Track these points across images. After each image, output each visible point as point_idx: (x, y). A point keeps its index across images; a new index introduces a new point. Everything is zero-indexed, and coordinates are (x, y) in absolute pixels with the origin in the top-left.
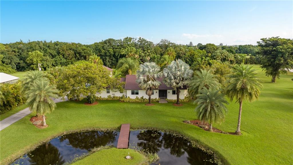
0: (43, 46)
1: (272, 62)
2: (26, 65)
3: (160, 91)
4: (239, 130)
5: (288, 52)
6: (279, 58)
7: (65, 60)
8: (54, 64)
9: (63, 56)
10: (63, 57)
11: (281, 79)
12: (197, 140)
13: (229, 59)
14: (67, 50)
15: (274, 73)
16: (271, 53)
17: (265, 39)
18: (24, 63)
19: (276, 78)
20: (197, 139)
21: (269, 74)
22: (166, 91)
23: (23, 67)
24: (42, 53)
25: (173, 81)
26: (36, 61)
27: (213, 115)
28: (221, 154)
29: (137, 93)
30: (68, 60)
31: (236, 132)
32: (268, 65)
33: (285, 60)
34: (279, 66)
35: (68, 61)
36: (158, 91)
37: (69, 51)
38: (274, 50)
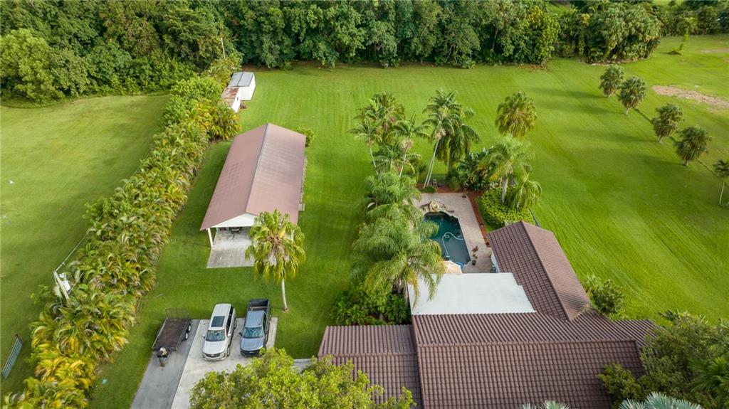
7: (128, 57)
9: (120, 40)
10: (119, 45)
14: (127, 18)
30: (139, 55)
37: (136, 24)
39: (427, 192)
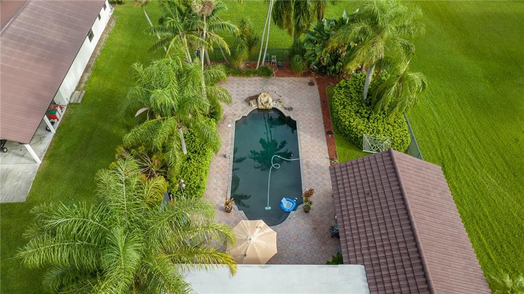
39: (260, 75)
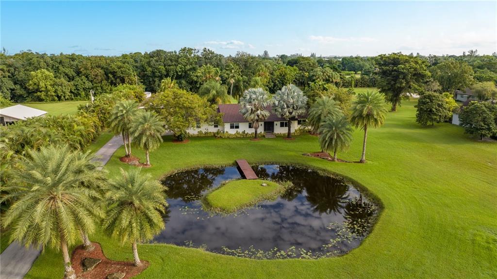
0: (51, 62)
1: (392, 86)
2: (25, 92)
3: (265, 123)
4: (364, 158)
5: (411, 73)
6: (401, 80)
7: (91, 84)
8: (73, 91)
9: (87, 77)
10: (87, 79)
11: (403, 106)
12: (324, 170)
13: (334, 81)
14: (92, 68)
15: (395, 99)
16: (391, 74)
17: (384, 55)
18: (23, 90)
19: (397, 106)
20: (324, 168)
21: (388, 100)
22: (273, 123)
23: (21, 96)
24: (52, 74)
25: (285, 110)
26: (44, 86)
27: (339, 143)
28: (350, 178)
29: (237, 127)
30: (96, 83)
31: (361, 160)
32: (387, 88)
33: (408, 83)
34: (401, 90)
35: (95, 85)
36: (263, 123)
37: (96, 70)
38: (395, 70)
